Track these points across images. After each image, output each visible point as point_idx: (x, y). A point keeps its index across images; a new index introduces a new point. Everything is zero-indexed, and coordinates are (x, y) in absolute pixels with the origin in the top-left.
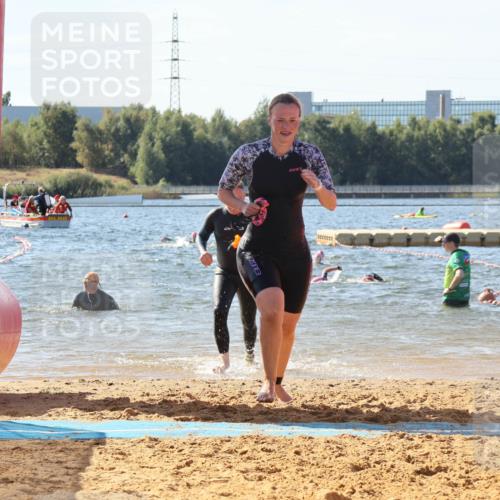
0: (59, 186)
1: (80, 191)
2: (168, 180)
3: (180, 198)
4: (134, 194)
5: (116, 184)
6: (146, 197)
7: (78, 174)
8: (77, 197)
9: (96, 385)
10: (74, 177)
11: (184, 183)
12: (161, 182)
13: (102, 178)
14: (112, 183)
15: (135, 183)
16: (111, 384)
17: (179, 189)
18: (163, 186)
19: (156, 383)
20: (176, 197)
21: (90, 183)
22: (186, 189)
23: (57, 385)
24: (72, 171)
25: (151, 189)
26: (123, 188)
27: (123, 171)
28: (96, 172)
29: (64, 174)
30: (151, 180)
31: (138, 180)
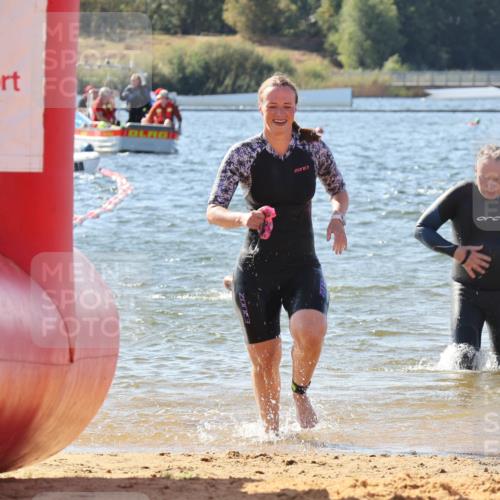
0: (188, 71)
1: (228, 81)
2: (404, 60)
3: (425, 95)
4: (336, 86)
5: (299, 68)
6: (359, 92)
7: (225, 47)
8: (224, 93)
9: (260, 464)
10: (218, 53)
11: (435, 65)
12: (391, 64)
13: (271, 54)
14: (294, 64)
15: (339, 65)
16: (291, 463)
17: (424, 78)
18: (394, 71)
19: (380, 462)
20: (418, 92)
21: (248, 65)
22: (440, 77)
23: (185, 463)
24: (214, 40)
25: (369, 77)
26: (317, 76)
27: (315, 41)
28: (261, 43)
29: (197, 47)
30: (371, 59)
31: (342, 58)
